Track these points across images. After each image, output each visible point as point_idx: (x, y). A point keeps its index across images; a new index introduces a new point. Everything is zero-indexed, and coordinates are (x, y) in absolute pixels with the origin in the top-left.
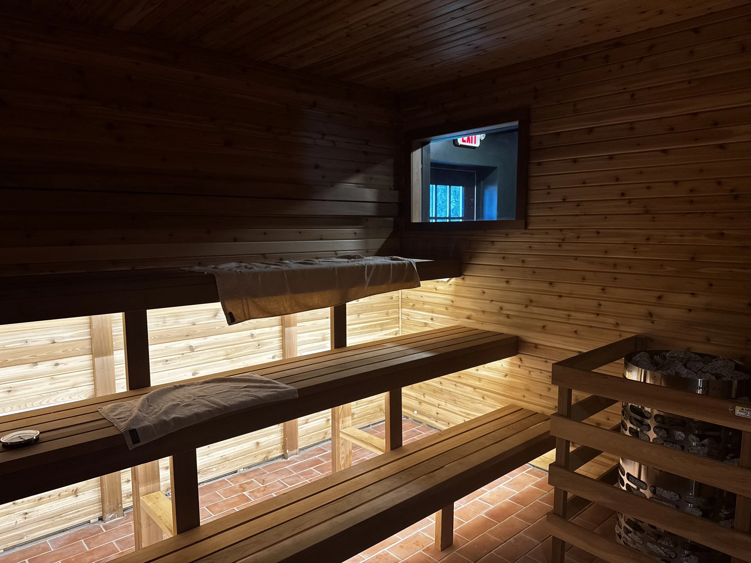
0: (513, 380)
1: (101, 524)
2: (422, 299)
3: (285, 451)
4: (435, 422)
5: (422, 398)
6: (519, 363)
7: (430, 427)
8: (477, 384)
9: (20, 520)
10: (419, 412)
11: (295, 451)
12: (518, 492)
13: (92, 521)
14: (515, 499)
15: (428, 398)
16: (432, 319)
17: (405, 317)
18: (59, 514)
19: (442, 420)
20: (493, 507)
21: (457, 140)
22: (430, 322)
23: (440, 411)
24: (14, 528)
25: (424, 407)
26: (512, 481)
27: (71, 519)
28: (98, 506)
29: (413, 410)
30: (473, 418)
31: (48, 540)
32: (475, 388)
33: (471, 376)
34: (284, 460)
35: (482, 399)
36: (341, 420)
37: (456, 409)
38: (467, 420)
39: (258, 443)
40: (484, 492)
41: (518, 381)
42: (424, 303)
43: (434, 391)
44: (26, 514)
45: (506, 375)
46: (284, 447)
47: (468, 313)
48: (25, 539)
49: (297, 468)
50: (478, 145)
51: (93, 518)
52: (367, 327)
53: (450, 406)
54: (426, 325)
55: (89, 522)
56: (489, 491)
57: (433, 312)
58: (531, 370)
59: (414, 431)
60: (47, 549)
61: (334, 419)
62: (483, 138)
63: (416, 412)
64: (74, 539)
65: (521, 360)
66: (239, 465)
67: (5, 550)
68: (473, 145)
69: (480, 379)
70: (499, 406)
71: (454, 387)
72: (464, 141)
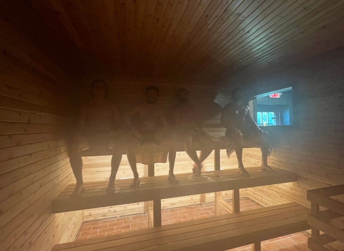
0: (296, 192)
1: (144, 215)
2: (254, 154)
3: (201, 203)
4: (260, 203)
5: (255, 192)
6: (298, 185)
7: (258, 204)
8: (278, 190)
9: (124, 209)
10: (254, 197)
11: (204, 203)
12: (297, 244)
13: (142, 213)
14: (295, 246)
15: (257, 193)
16: (258, 162)
17: (248, 160)
18: (134, 209)
19: (263, 202)
20: (283, 247)
21: (269, 95)
22: (257, 163)
23: (262, 199)
24: (122, 211)
25: (256, 196)
26: (295, 237)
27: (136, 212)
28: (144, 209)
29: (251, 196)
30: (277, 205)
31: (130, 216)
32: (277, 192)
33: (276, 187)
34: (201, 206)
35: (280, 197)
36: (218, 196)
37: (269, 199)
38: (275, 205)
39: (192, 198)
40: (280, 239)
41: (297, 193)
42: (255, 156)
43: (260, 190)
44: (125, 207)
45: (291, 189)
46: (201, 201)
47: (274, 161)
48: (125, 215)
49: (204, 210)
50: (279, 97)
51: (142, 212)
52: (232, 163)
53: (266, 197)
54: (256, 164)
55: (141, 213)
56: (282, 239)
57: (259, 160)
58: (304, 189)
59: (251, 205)
60: (129, 219)
61: (216, 196)
62: (281, 95)
63: (252, 197)
64: (136, 218)
65: (298, 184)
66: (186, 205)
67: (120, 216)
68: (276, 97)
69: (279, 189)
70: (289, 202)
71: (268, 190)
72: (272, 96)
